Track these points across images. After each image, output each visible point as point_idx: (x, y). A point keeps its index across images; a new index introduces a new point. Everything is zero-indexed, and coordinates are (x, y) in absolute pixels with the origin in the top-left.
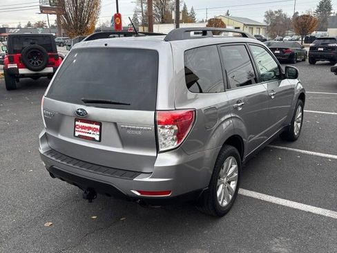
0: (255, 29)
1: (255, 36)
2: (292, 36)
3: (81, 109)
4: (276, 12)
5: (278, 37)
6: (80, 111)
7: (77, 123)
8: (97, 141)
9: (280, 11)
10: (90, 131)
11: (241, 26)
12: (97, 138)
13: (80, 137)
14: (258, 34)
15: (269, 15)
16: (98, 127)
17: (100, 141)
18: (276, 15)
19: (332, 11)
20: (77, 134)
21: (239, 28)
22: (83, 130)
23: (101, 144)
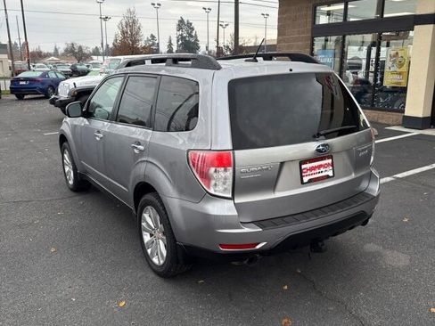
6: (320, 148)
7: (303, 166)
8: (331, 177)
10: (322, 169)
12: (331, 174)
13: (310, 181)
16: (330, 161)
17: (334, 175)
20: (306, 180)
22: (313, 172)
23: (335, 179)
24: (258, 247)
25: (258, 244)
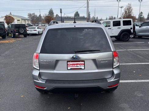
0: (26, 21)
1: (27, 24)
2: (42, 24)
3: (75, 56)
4: (32, 14)
5: (36, 25)
6: (74, 57)
7: (68, 63)
8: (83, 69)
9: (34, 14)
10: (78, 65)
11: (20, 19)
12: (83, 68)
13: (71, 69)
14: (28, 23)
15: (30, 15)
16: (83, 63)
17: (84, 69)
18: (33, 15)
19: (54, 15)
20: (69, 68)
21: (19, 20)
22: (73, 66)
23: (85, 70)
24: (45, 89)
25: (45, 88)
